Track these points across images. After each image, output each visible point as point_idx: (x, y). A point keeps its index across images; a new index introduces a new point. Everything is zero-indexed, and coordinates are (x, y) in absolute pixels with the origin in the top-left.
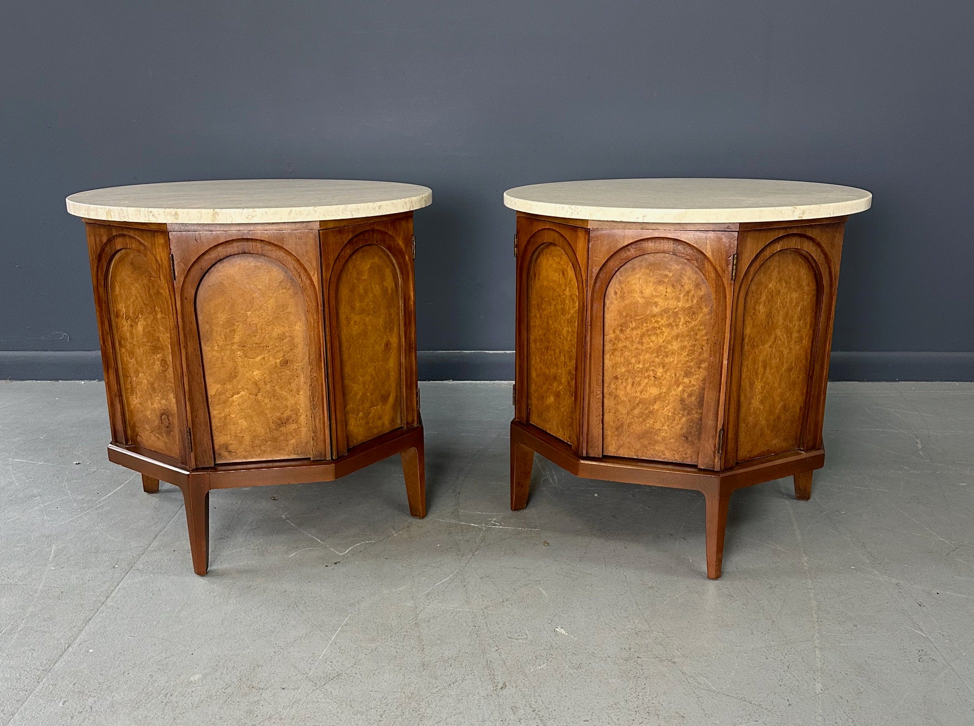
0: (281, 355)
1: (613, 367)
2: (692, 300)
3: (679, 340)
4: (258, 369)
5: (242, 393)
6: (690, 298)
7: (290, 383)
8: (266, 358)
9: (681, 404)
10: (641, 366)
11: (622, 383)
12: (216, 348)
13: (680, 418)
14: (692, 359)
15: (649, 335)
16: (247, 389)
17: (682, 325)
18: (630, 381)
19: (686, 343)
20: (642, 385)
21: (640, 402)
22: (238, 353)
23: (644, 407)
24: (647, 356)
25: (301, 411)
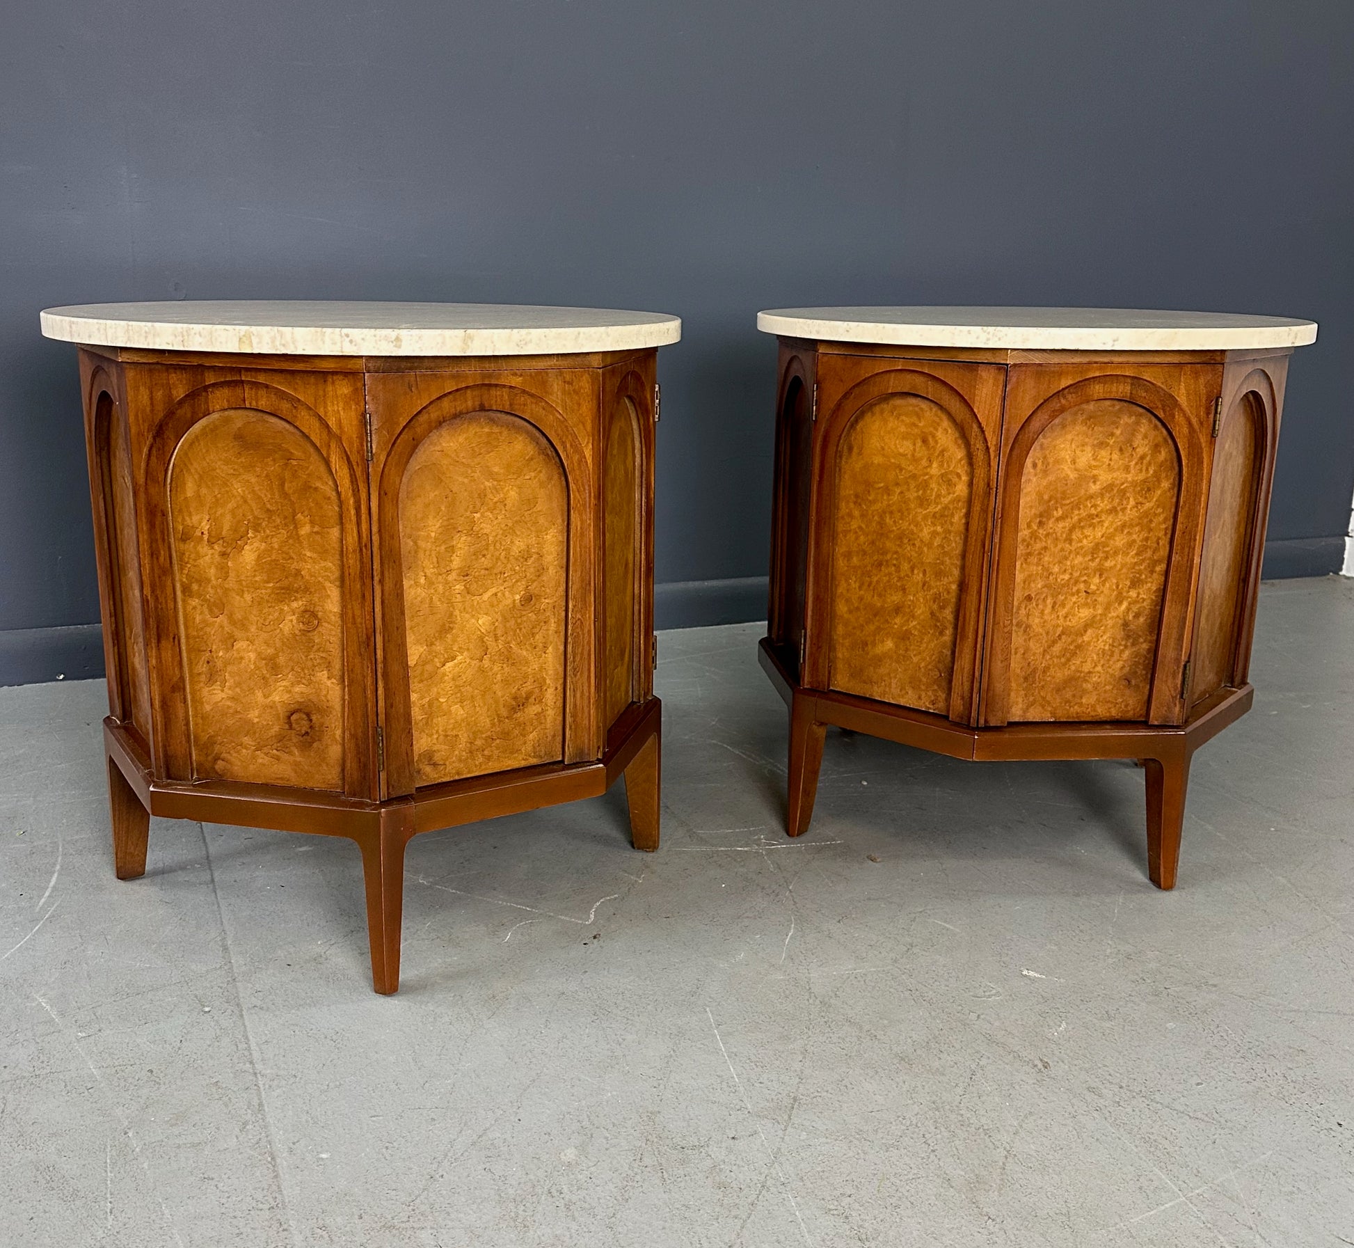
0: (521, 586)
1: (1024, 582)
2: (1147, 469)
3: (1125, 532)
4: (486, 614)
5: (459, 658)
6: (1144, 468)
7: (533, 635)
8: (499, 594)
9: (1124, 630)
10: (1067, 577)
11: (1037, 605)
12: (422, 581)
13: (1122, 652)
14: (1143, 560)
15: (1083, 528)
16: (468, 649)
17: (1131, 510)
18: (1049, 601)
19: (1135, 536)
20: (1068, 607)
21: (1063, 633)
22: (457, 587)
23: (1070, 640)
24: (1079, 559)
25: (548, 681)
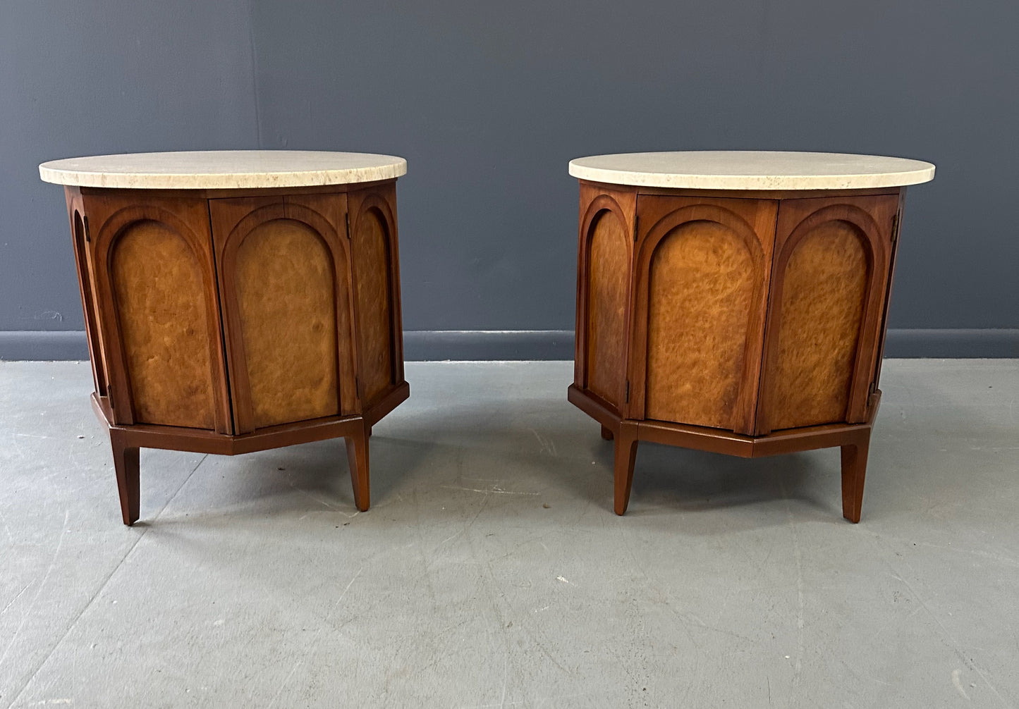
1: (783, 341)
3: (839, 305)
6: (851, 263)
9: (836, 366)
10: (805, 336)
11: (788, 355)
13: (834, 380)
14: (848, 321)
17: (842, 290)
18: (795, 352)
19: (844, 307)
20: (805, 355)
21: (801, 372)
23: (805, 376)
24: (812, 324)
